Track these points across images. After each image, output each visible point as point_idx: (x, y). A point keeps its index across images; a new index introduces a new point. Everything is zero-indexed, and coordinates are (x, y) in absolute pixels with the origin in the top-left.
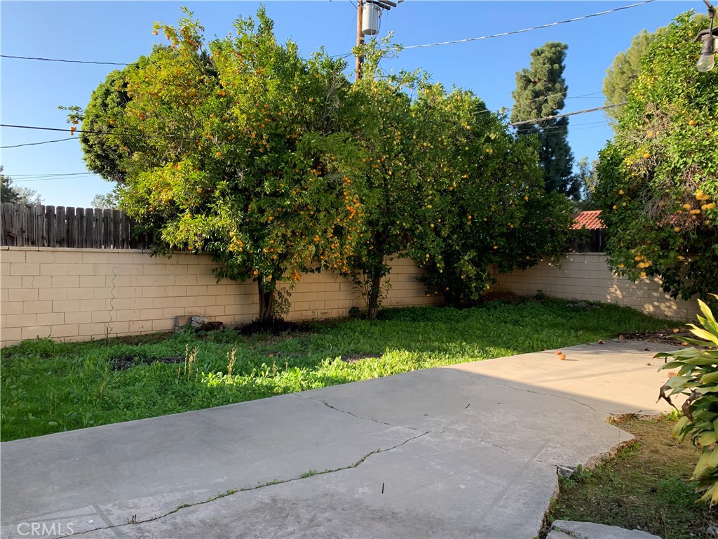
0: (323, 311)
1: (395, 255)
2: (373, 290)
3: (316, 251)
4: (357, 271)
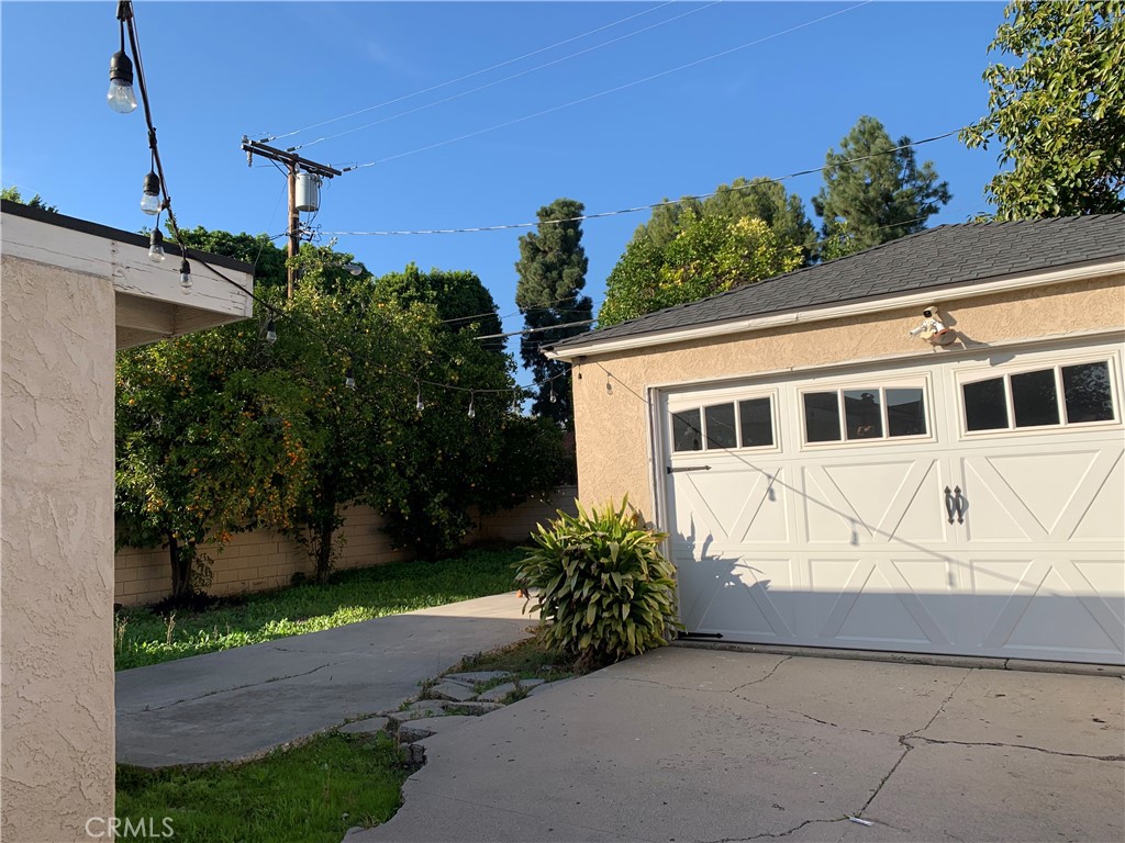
0: (256, 581)
1: (350, 502)
2: (322, 548)
3: (252, 506)
4: (300, 526)
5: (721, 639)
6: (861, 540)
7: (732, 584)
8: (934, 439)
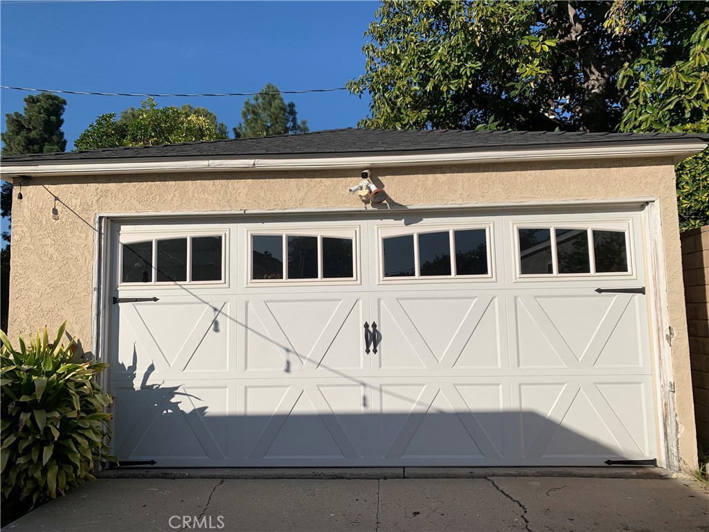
5: (155, 465)
6: (293, 368)
7: (170, 411)
8: (359, 282)
